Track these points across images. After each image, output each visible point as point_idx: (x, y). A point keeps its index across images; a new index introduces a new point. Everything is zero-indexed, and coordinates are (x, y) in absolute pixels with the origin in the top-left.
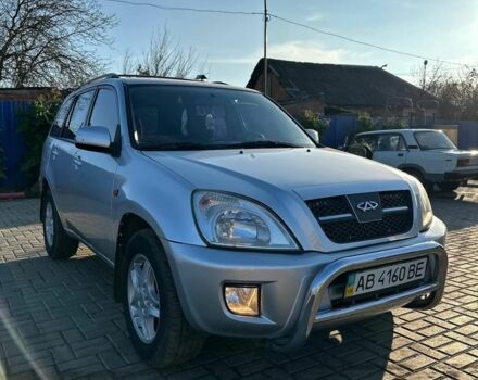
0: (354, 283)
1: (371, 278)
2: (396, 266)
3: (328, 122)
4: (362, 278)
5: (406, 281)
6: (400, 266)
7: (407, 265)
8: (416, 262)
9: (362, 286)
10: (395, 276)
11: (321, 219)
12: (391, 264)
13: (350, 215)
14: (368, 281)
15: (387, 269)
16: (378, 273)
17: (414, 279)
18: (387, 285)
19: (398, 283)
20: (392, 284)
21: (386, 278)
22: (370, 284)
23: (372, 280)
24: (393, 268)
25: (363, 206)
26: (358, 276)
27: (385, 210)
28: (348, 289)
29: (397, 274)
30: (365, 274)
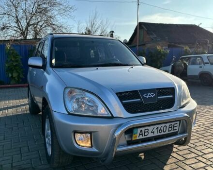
0: (137, 133)
1: (146, 131)
2: (161, 125)
3: (168, 51)
4: (141, 131)
5: (167, 132)
6: (163, 125)
7: (167, 125)
8: (173, 124)
9: (142, 134)
10: (160, 130)
11: (124, 102)
12: (158, 124)
13: (139, 100)
14: (145, 132)
15: (156, 127)
16: (150, 128)
17: (172, 131)
18: (156, 134)
19: (163, 133)
20: (159, 134)
21: (156, 131)
22: (146, 134)
23: (148, 132)
24: (159, 126)
25: (147, 95)
26: (139, 130)
27: (159, 97)
28: (134, 136)
29: (162, 129)
30: (143, 129)
